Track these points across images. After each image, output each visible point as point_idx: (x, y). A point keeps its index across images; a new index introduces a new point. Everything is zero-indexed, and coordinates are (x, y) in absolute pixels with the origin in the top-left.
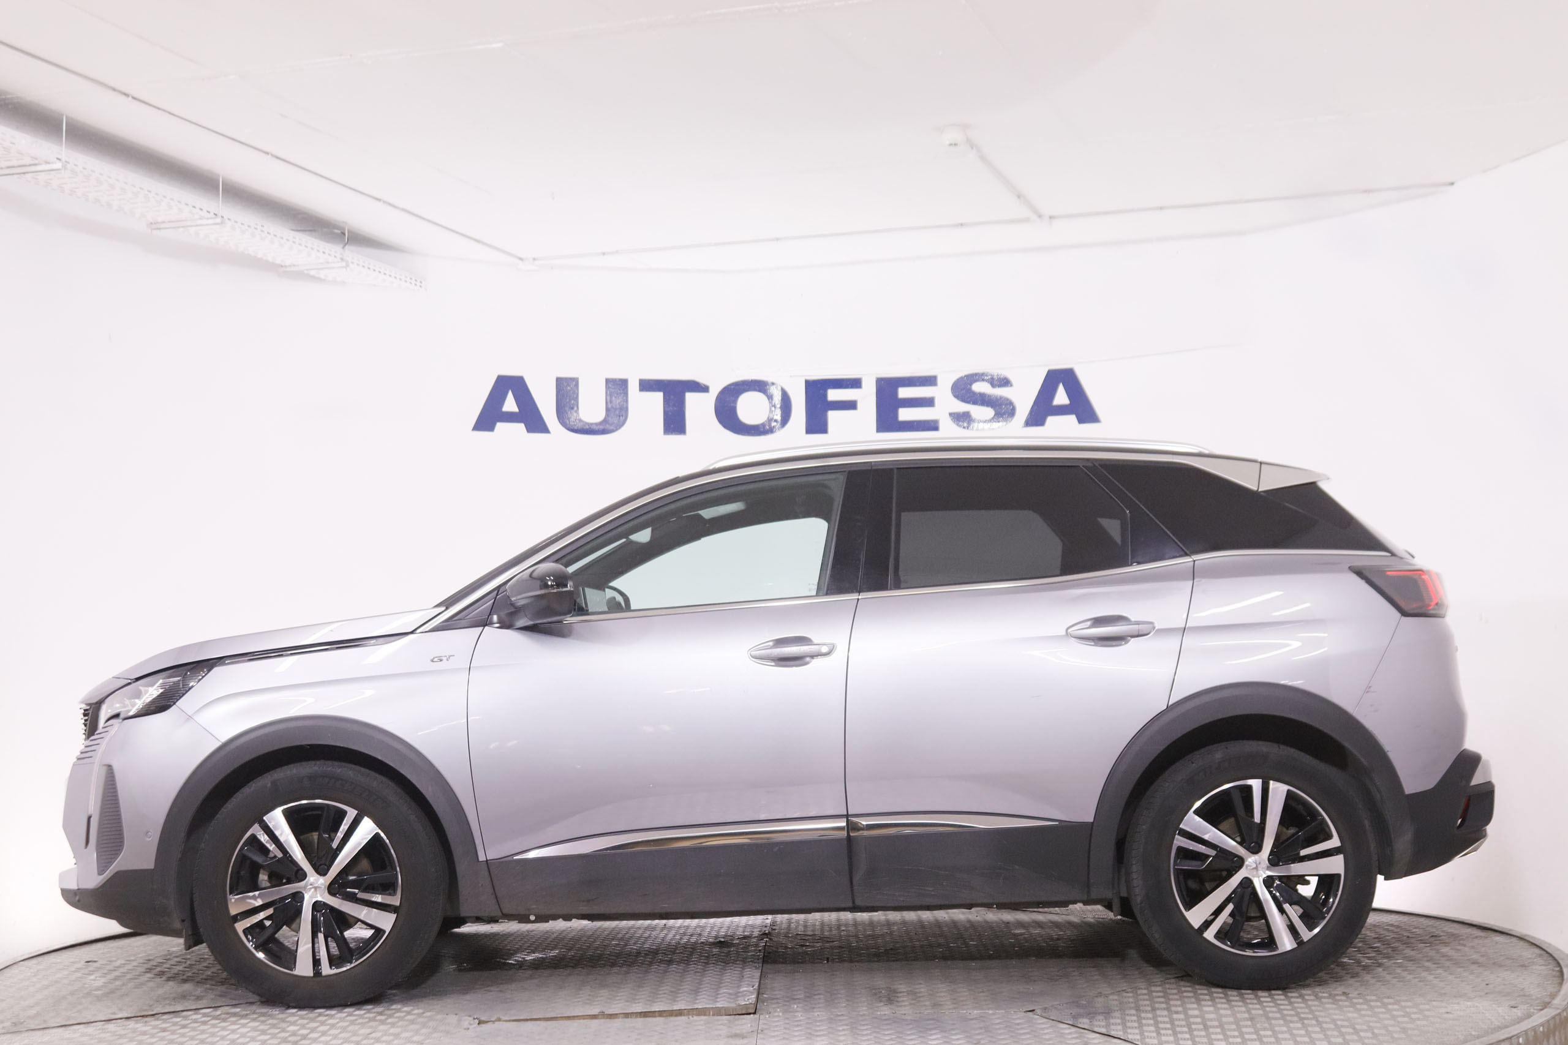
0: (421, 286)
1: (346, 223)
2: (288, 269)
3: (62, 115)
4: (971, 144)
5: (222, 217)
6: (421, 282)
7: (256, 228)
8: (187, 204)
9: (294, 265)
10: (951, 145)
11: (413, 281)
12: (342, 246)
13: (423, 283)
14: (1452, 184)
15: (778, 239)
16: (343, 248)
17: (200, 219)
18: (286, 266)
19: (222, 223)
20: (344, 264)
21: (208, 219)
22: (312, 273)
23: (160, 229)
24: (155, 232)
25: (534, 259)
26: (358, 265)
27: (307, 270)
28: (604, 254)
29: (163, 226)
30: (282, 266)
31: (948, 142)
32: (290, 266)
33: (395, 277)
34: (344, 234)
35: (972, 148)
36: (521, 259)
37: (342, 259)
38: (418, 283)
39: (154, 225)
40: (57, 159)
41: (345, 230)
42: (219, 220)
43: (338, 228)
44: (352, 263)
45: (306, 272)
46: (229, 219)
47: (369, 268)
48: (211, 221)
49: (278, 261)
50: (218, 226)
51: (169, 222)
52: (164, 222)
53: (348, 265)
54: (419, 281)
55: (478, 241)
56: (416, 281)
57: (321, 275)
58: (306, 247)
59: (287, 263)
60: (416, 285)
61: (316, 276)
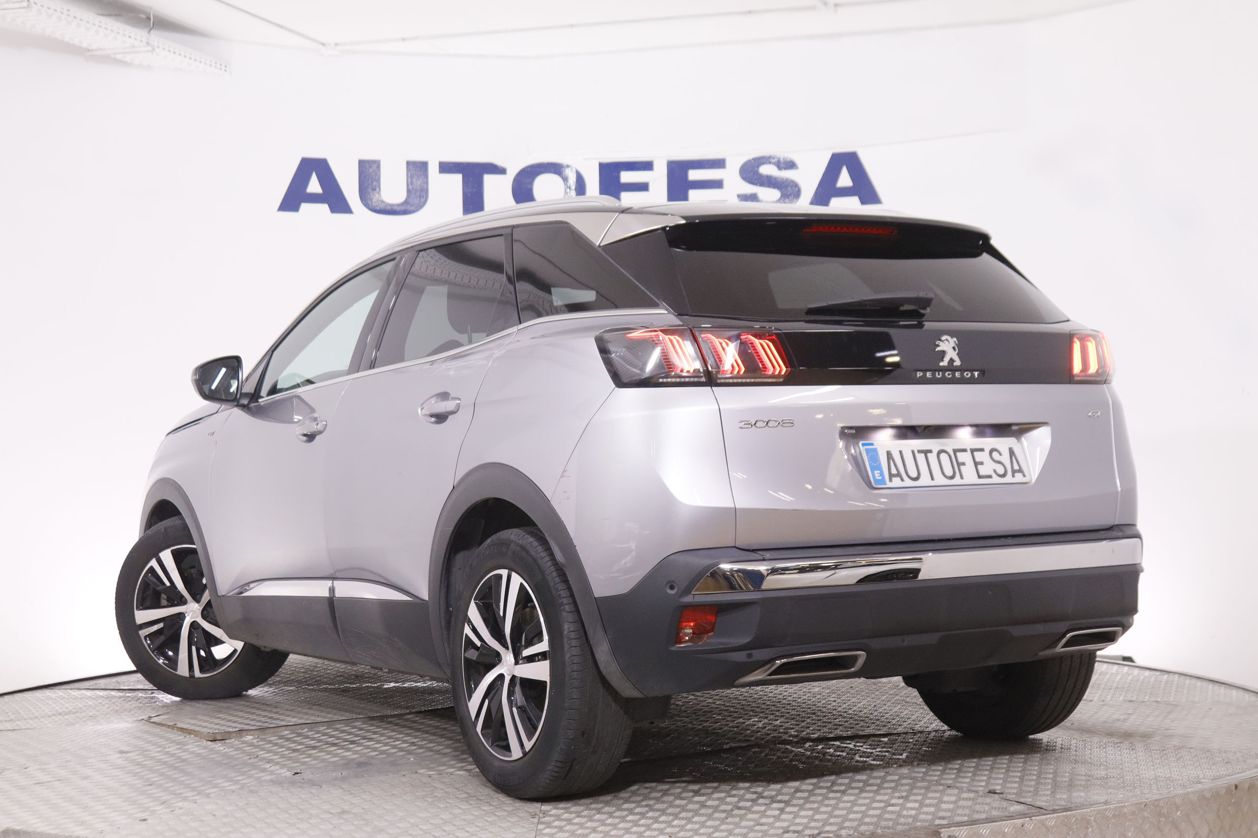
0: (225, 71)
1: (150, 8)
2: (95, 53)
5: (29, 1)
6: (226, 67)
7: (63, 13)
9: (100, 49)
11: (218, 66)
12: (148, 30)
13: (228, 67)
15: (572, 26)
16: (149, 32)
17: (8, 3)
18: (92, 50)
20: (150, 48)
21: (15, 3)
22: (119, 57)
25: (336, 45)
26: (164, 49)
27: (114, 54)
28: (404, 40)
30: (89, 50)
32: (97, 50)
33: (200, 62)
34: (149, 19)
36: (323, 44)
37: (148, 44)
38: (223, 67)
41: (150, 14)
42: (25, 4)
43: (143, 12)
44: (158, 47)
45: (112, 56)
46: (34, 3)
47: (175, 53)
48: (17, 5)
49: (85, 45)
50: (27, 10)
53: (153, 50)
54: (223, 65)
55: (281, 26)
56: (221, 65)
57: (128, 58)
58: (112, 31)
59: (94, 47)
60: (221, 69)
61: (123, 60)
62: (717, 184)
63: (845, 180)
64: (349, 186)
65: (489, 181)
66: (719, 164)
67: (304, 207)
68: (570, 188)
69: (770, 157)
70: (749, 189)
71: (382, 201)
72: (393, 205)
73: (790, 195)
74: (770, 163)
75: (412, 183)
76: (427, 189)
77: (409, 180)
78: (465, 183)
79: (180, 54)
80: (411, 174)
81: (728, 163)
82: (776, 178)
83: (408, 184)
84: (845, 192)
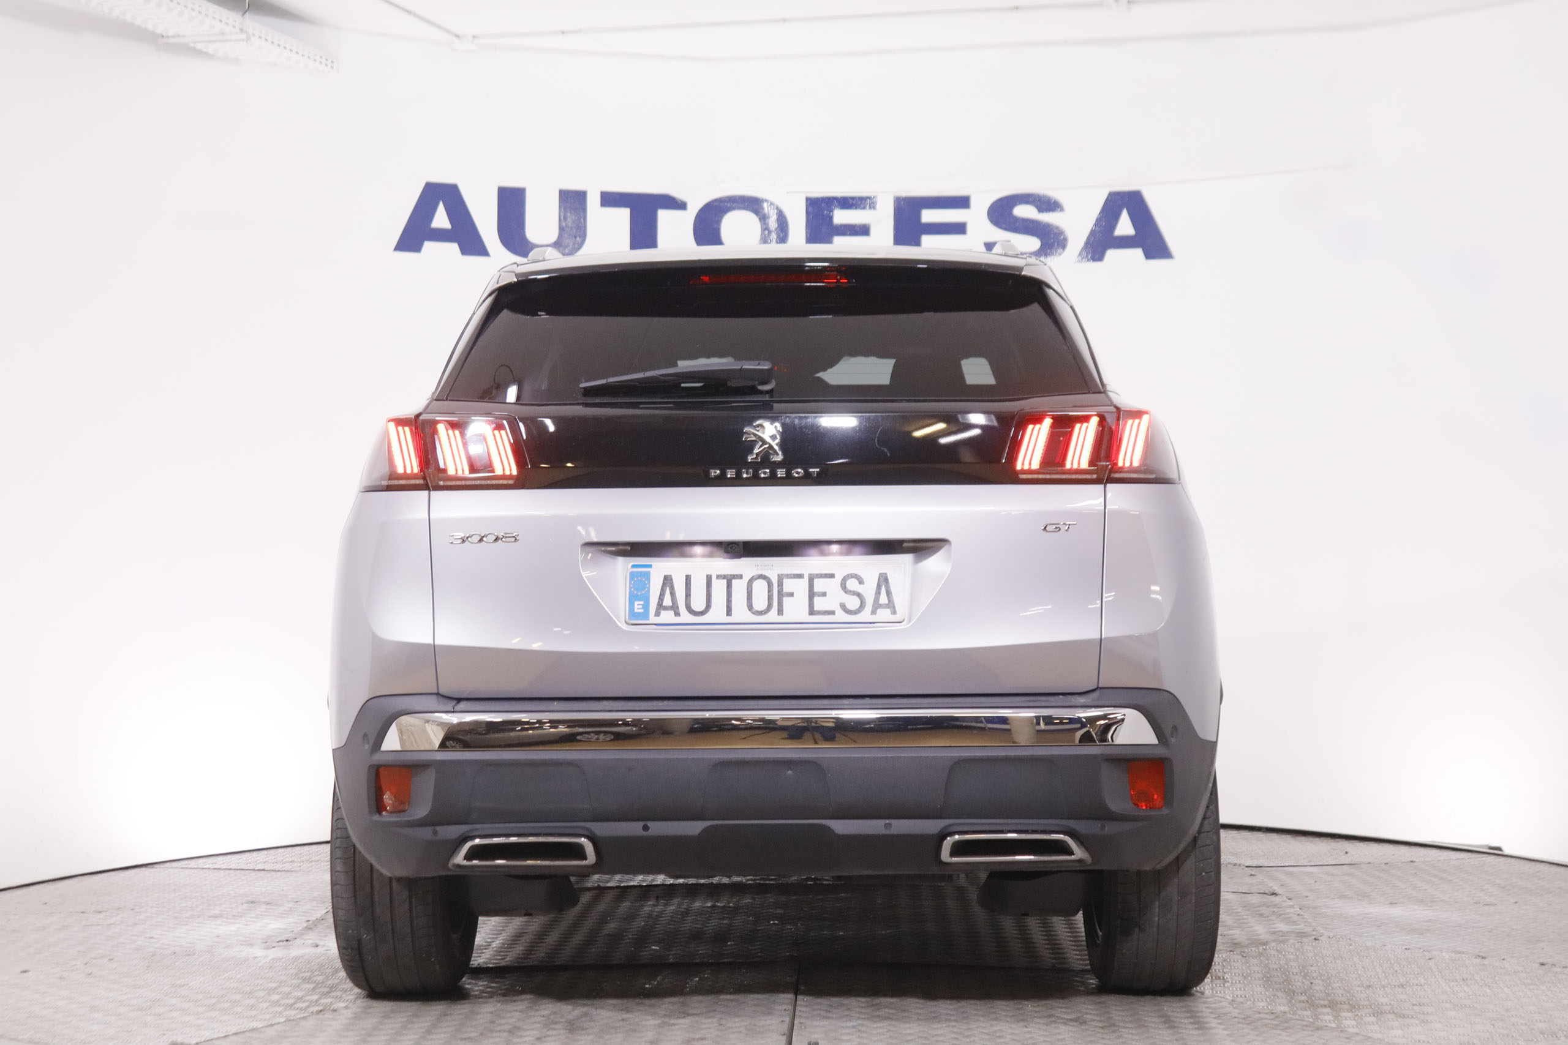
0: (332, 67)
2: (171, 40)
6: (332, 62)
9: (179, 36)
11: (324, 61)
12: (241, 14)
13: (336, 62)
16: (243, 15)
18: (168, 37)
20: (244, 36)
22: (199, 46)
25: (474, 37)
26: (260, 37)
27: (194, 42)
28: (563, 33)
30: (163, 36)
32: (173, 37)
33: (302, 55)
36: (457, 36)
37: (242, 30)
38: (329, 63)
44: (254, 35)
45: (192, 45)
47: (272, 43)
49: (160, 30)
53: (248, 39)
54: (330, 60)
55: (409, 12)
56: (327, 60)
57: (210, 50)
58: (200, 12)
59: (170, 34)
60: (326, 65)
61: (204, 50)
62: (959, 229)
63: (1125, 227)
64: (485, 221)
65: (664, 217)
66: (962, 202)
67: (428, 246)
68: (768, 229)
69: (1028, 195)
70: (998, 234)
71: (527, 243)
73: (1053, 245)
74: (1028, 203)
75: (565, 219)
76: (585, 227)
77: (562, 214)
78: (633, 219)
79: (279, 45)
80: (564, 207)
81: (973, 202)
82: (1036, 223)
83: (560, 220)
84: (1125, 243)
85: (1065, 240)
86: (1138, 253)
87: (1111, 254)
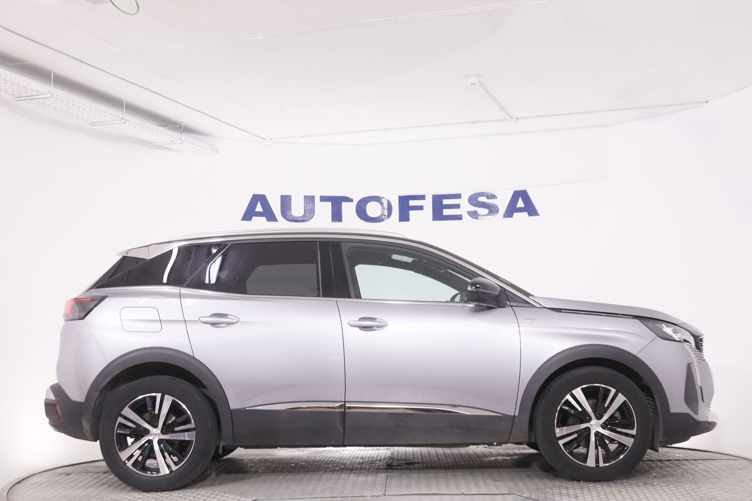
0: (217, 152)
1: (182, 122)
2: (154, 144)
3: (52, 71)
4: (481, 84)
5: (125, 120)
7: (140, 125)
8: (109, 114)
9: (157, 142)
10: (472, 84)
12: (180, 133)
13: (218, 150)
14: (707, 102)
16: (181, 134)
17: (115, 120)
18: (154, 143)
19: (125, 122)
20: (181, 142)
21: (118, 120)
22: (166, 146)
23: (95, 125)
24: (94, 127)
25: (270, 139)
26: (188, 142)
27: (164, 145)
28: (303, 136)
29: (97, 124)
30: (152, 143)
31: (470, 83)
32: (156, 143)
33: (205, 148)
34: (182, 128)
35: (481, 86)
36: (264, 139)
37: (180, 139)
38: (216, 151)
39: (93, 124)
40: (49, 92)
41: (182, 125)
42: (123, 121)
43: (179, 124)
44: (185, 141)
45: (163, 146)
46: (128, 121)
47: (193, 144)
48: (120, 122)
49: (150, 141)
50: (123, 124)
51: (100, 122)
52: (97, 122)
53: (183, 142)
54: (216, 150)
55: (244, 131)
56: (214, 149)
57: (170, 147)
58: (164, 133)
59: (154, 141)
60: (214, 151)
61: (168, 147)
62: (457, 206)
63: (520, 204)
64: (276, 208)
65: (344, 205)
66: (458, 196)
67: (254, 218)
68: (384, 208)
69: (483, 193)
70: (473, 209)
71: (292, 215)
72: (297, 217)
73: (493, 211)
74: (483, 196)
75: (307, 207)
76: (314, 210)
77: (305, 205)
78: (333, 206)
79: (195, 145)
80: (306, 202)
82: (486, 203)
83: (305, 207)
84: (521, 210)
85: (498, 209)
86: (526, 214)
87: (516, 215)
